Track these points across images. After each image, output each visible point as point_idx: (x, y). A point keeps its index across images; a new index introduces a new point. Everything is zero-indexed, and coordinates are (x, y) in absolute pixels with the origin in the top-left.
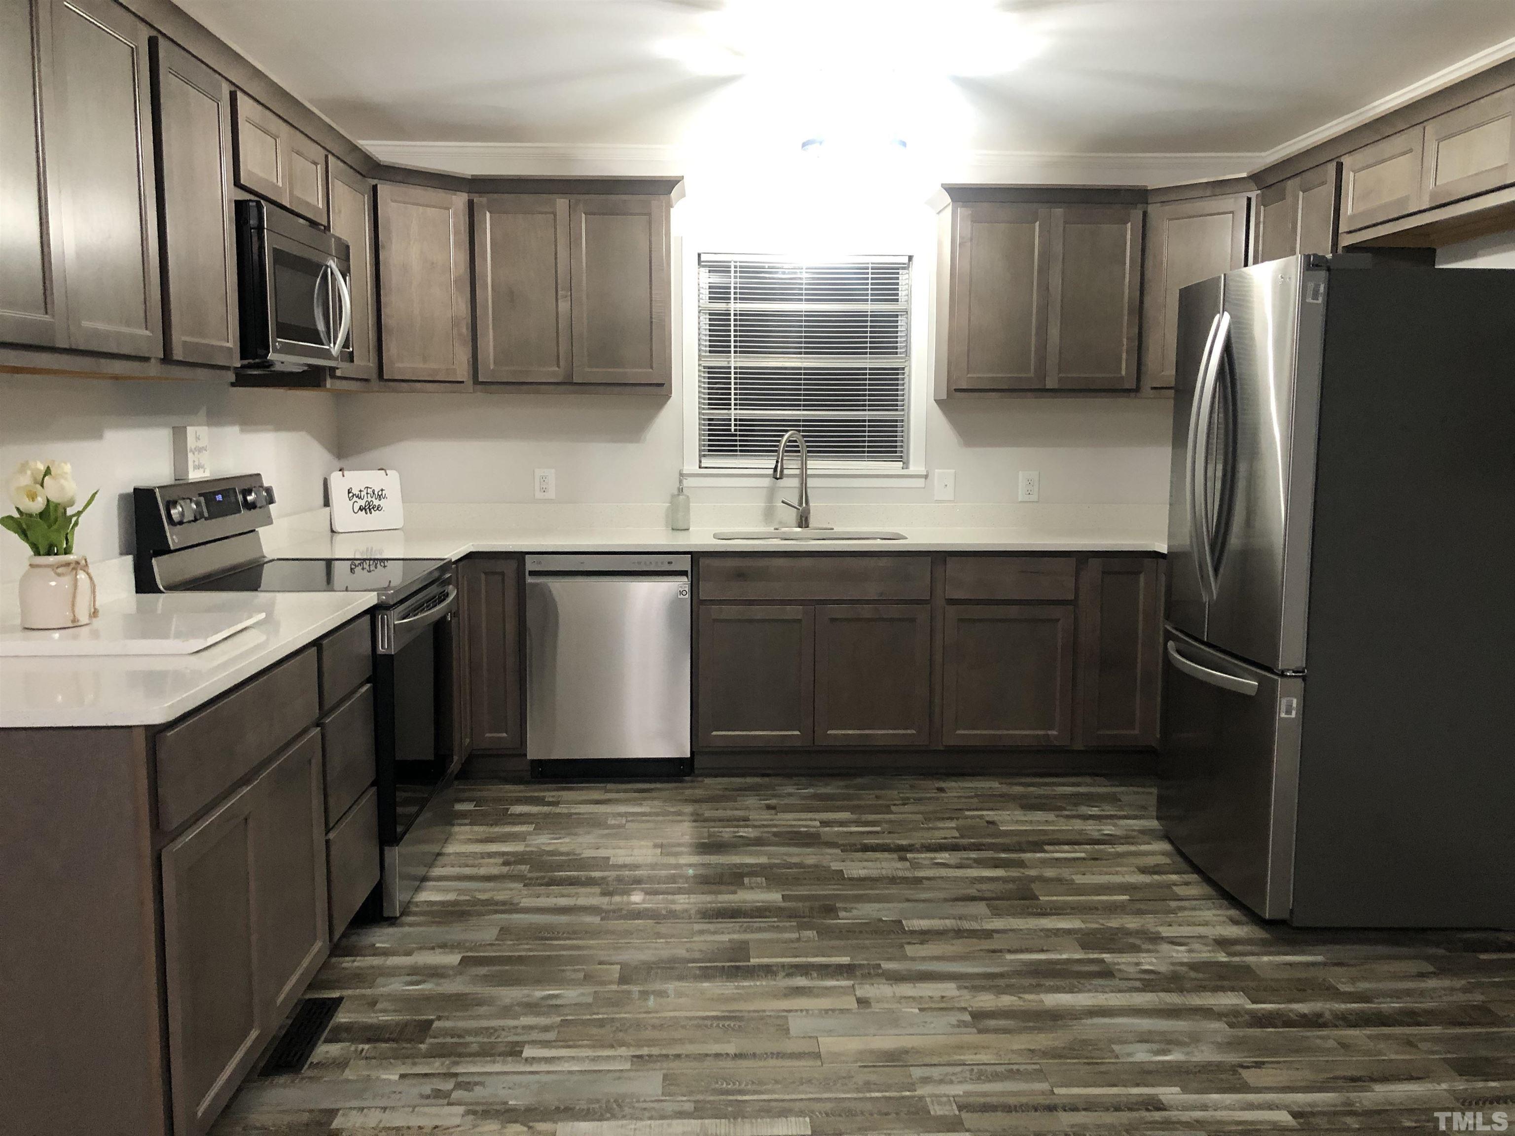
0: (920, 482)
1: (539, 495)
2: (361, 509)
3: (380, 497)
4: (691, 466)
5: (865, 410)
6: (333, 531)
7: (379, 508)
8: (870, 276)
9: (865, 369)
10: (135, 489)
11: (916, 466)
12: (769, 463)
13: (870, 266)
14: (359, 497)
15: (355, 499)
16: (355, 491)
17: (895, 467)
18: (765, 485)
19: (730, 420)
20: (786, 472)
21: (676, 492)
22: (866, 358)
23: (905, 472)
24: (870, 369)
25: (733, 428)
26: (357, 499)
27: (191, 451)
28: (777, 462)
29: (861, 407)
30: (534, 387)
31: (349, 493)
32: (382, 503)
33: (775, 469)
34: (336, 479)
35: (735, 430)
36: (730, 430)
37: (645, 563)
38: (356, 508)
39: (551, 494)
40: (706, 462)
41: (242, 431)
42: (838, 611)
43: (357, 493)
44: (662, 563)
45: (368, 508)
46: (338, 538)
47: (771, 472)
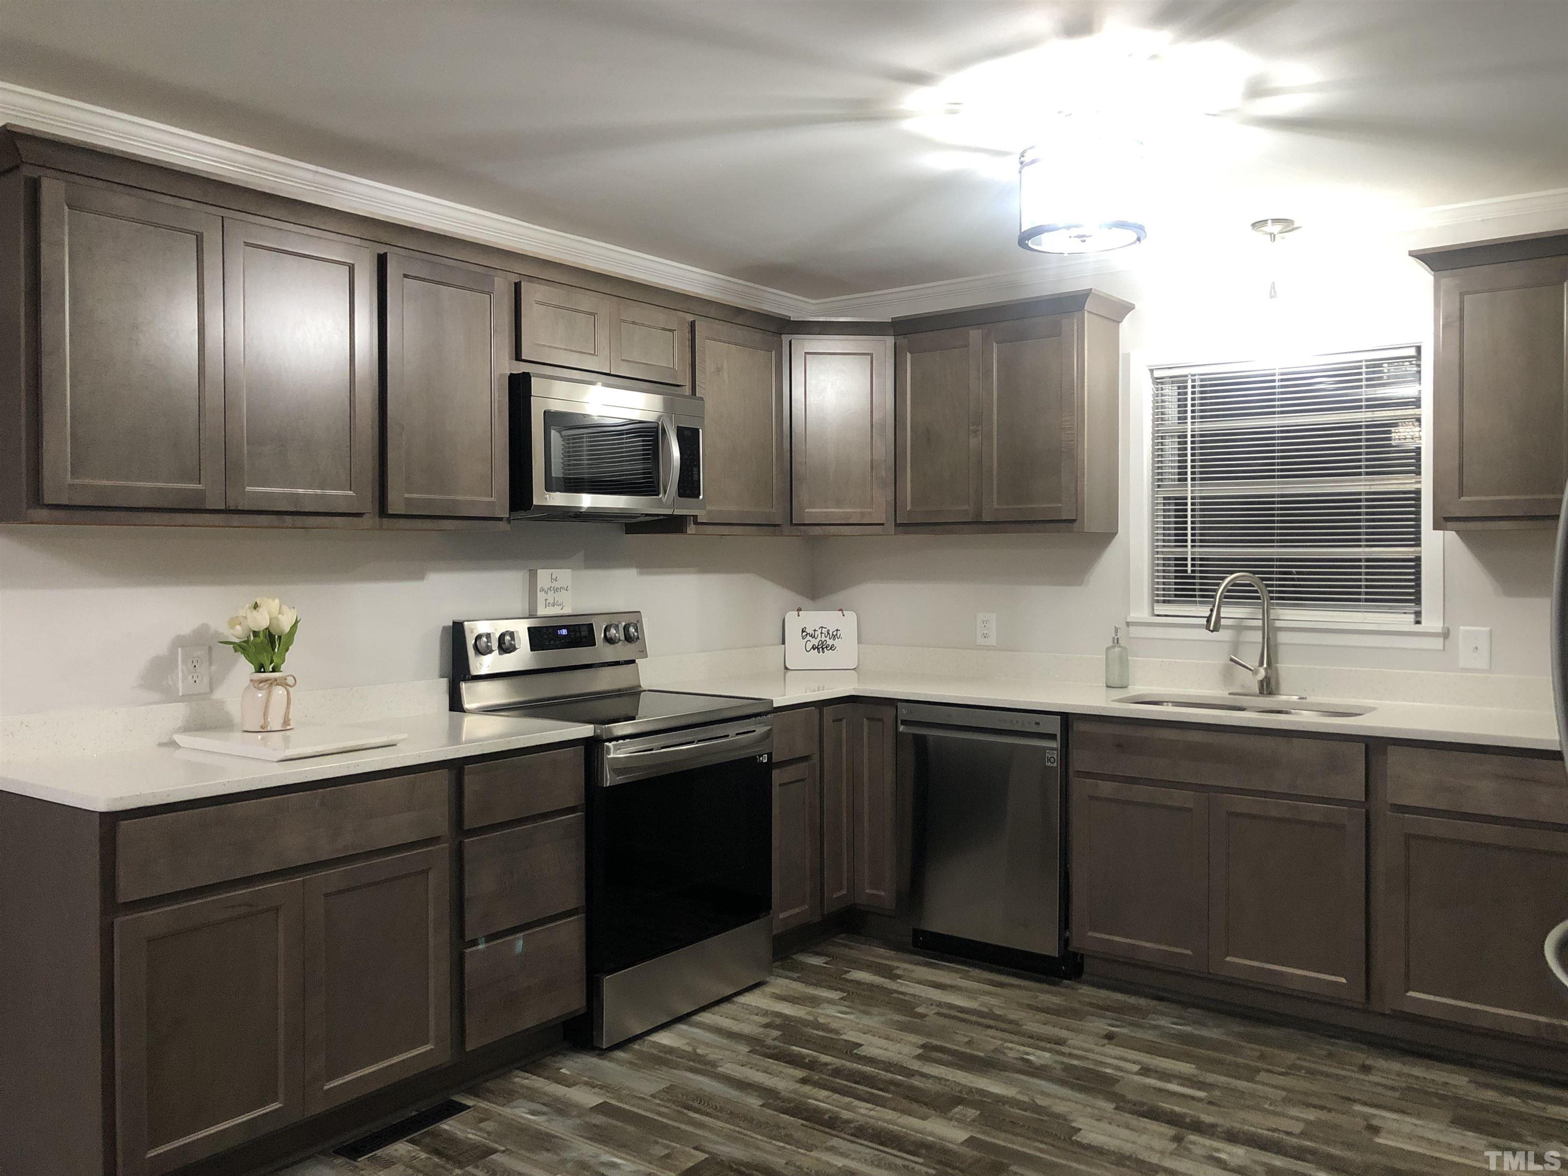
0: (1438, 643)
1: (980, 641)
2: (813, 648)
3: (834, 637)
4: (1141, 611)
5: (1359, 546)
6: (786, 668)
7: (832, 648)
8: (1364, 376)
9: (1360, 494)
10: (454, 623)
11: (1432, 622)
12: (1204, 611)
13: (1364, 363)
14: (813, 636)
15: (808, 638)
16: (809, 630)
17: (1400, 620)
18: (1228, 639)
19: (1186, 559)
20: (1223, 622)
21: (1111, 644)
22: (1360, 480)
23: (1417, 628)
24: (1367, 493)
25: (1189, 568)
26: (810, 638)
27: (542, 590)
28: (1212, 610)
29: (1356, 544)
30: (947, 527)
31: (803, 632)
32: (836, 642)
33: (1209, 619)
34: (791, 617)
35: (1193, 571)
36: (1186, 571)
37: (1011, 722)
38: (809, 646)
39: (992, 641)
40: (1161, 609)
41: (641, 573)
42: (1244, 804)
43: (811, 632)
44: (1029, 723)
45: (821, 647)
46: (789, 673)
47: (1204, 621)
